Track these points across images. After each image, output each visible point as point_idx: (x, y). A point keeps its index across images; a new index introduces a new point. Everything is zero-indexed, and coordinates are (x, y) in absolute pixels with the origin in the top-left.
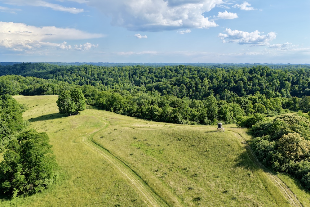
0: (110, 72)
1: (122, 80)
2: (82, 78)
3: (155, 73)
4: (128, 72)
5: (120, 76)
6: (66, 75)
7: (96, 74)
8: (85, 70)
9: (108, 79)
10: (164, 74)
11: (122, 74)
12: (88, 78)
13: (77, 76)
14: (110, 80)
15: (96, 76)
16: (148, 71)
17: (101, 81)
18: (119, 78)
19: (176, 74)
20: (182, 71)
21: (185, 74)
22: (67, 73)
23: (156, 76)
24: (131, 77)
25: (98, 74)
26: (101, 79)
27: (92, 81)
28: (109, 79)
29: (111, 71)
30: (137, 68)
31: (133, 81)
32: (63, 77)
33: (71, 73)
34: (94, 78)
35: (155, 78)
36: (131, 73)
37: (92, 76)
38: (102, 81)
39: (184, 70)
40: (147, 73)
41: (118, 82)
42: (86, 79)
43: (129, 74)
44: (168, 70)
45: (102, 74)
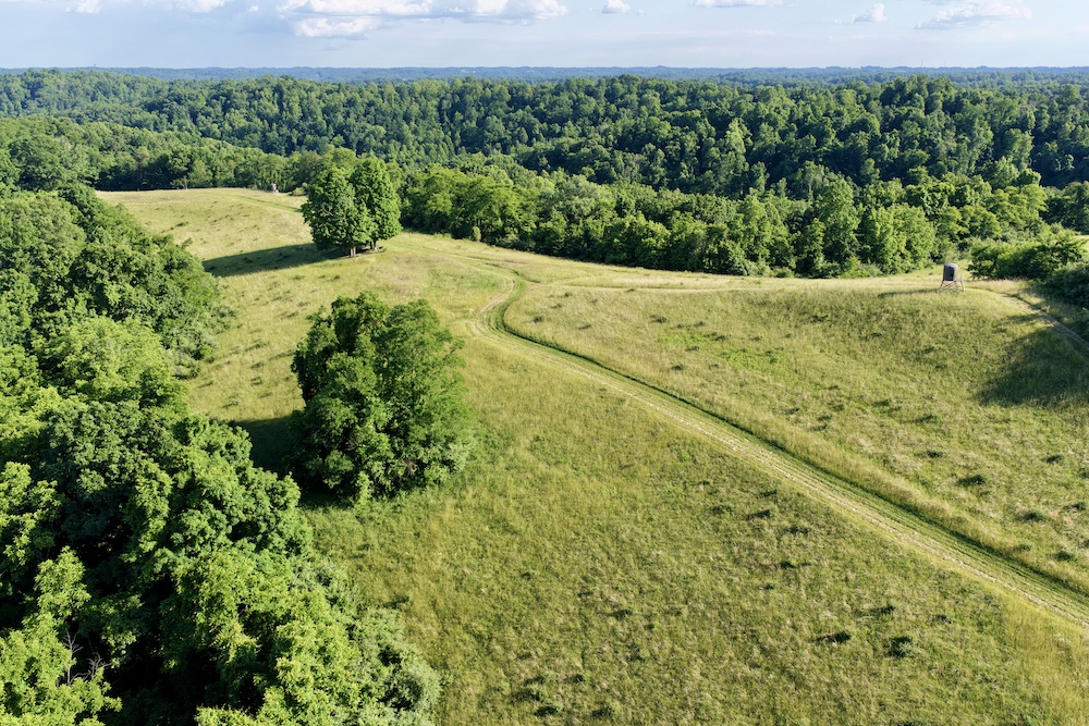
0: (371, 104)
1: (415, 132)
2: (270, 126)
3: (534, 104)
4: (435, 102)
5: (407, 118)
6: (207, 115)
7: (319, 111)
8: (276, 95)
9: (364, 128)
10: (567, 110)
11: (415, 109)
12: (291, 125)
13: (248, 119)
14: (373, 133)
15: (320, 119)
16: (508, 97)
17: (339, 139)
18: (405, 126)
19: (613, 107)
20: (634, 97)
21: (644, 108)
22: (210, 109)
23: (541, 117)
24: (447, 119)
25: (324, 111)
26: (339, 131)
27: (308, 136)
28: (370, 127)
29: (372, 97)
30: (466, 87)
31: (458, 135)
32: (195, 122)
33: (225, 109)
34: (313, 127)
35: (538, 126)
36: (446, 104)
37: (303, 118)
38: (346, 138)
39: (640, 95)
40: (504, 103)
41: (401, 139)
42: (285, 130)
43: (439, 108)
44: (582, 95)
45: (342, 110)
